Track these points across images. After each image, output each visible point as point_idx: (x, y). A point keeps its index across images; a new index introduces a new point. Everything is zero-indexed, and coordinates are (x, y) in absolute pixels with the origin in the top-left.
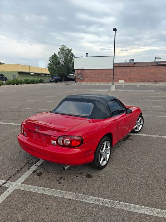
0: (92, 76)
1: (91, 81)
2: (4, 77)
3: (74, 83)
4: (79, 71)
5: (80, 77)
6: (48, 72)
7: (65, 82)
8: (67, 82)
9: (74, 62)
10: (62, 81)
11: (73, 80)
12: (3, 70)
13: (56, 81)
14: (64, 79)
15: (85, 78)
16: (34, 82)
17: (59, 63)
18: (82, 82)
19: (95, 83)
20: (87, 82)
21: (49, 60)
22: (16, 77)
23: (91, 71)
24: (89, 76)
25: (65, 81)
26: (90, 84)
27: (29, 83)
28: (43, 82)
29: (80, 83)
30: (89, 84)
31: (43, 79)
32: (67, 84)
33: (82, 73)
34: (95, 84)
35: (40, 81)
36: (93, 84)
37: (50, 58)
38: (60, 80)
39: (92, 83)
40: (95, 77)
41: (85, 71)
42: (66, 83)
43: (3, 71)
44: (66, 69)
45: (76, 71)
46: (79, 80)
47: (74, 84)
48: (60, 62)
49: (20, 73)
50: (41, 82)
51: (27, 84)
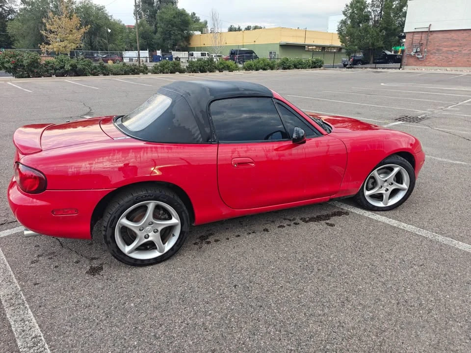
0: (452, 49)
1: (448, 63)
2: (254, 54)
3: (395, 68)
4: (417, 37)
5: (417, 52)
6: (338, 43)
7: (374, 65)
8: (378, 65)
9: (406, 12)
10: (368, 63)
11: (397, 60)
12: (255, 41)
13: (355, 63)
14: (372, 59)
15: (431, 54)
16: (300, 66)
17: (367, 18)
18: (419, 65)
19: (459, 69)
20: (436, 65)
21: (344, 13)
22: (275, 55)
23: (453, 34)
24: (445, 49)
25: (374, 63)
26: (441, 72)
27: (289, 68)
28: (320, 67)
29: (413, 67)
30: (439, 71)
31: (322, 59)
32: (379, 70)
33: (424, 42)
34: (457, 73)
35: (314, 63)
36: (450, 70)
37: (347, 6)
38: (364, 62)
39: (448, 69)
40: (464, 52)
41: (435, 35)
42: (375, 68)
43: (253, 43)
44: (381, 31)
45: (407, 36)
46: (411, 60)
47: (398, 70)
48: (371, 15)
49: (285, 47)
50: (316, 65)
51: (284, 69)
